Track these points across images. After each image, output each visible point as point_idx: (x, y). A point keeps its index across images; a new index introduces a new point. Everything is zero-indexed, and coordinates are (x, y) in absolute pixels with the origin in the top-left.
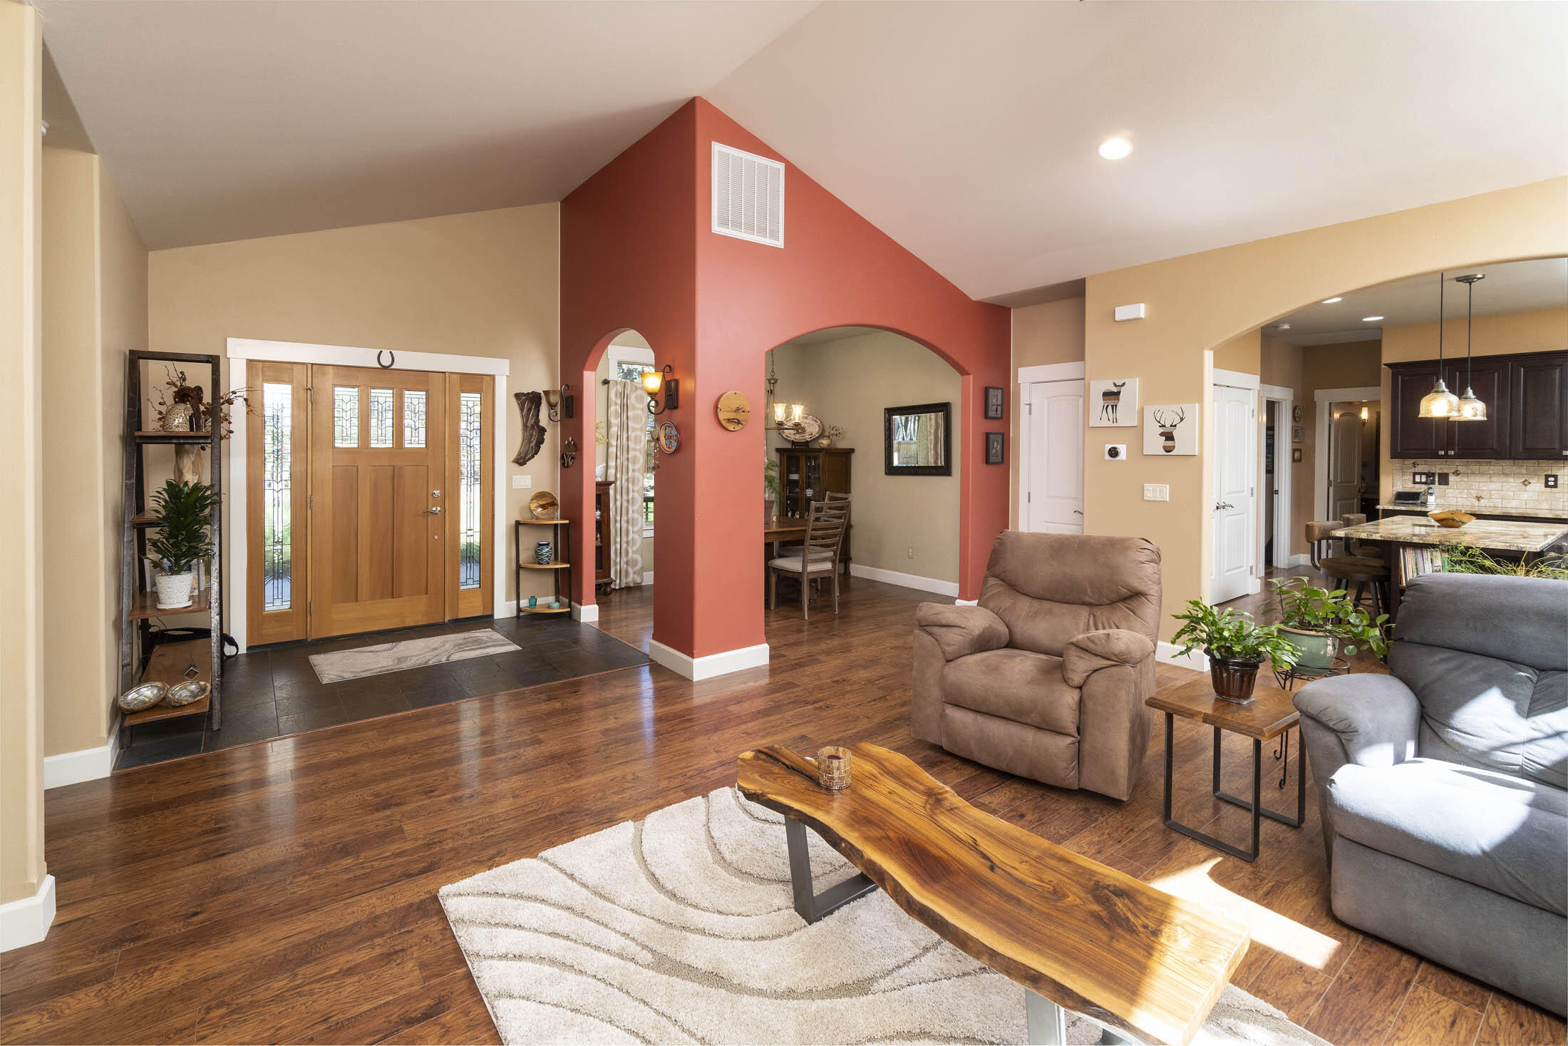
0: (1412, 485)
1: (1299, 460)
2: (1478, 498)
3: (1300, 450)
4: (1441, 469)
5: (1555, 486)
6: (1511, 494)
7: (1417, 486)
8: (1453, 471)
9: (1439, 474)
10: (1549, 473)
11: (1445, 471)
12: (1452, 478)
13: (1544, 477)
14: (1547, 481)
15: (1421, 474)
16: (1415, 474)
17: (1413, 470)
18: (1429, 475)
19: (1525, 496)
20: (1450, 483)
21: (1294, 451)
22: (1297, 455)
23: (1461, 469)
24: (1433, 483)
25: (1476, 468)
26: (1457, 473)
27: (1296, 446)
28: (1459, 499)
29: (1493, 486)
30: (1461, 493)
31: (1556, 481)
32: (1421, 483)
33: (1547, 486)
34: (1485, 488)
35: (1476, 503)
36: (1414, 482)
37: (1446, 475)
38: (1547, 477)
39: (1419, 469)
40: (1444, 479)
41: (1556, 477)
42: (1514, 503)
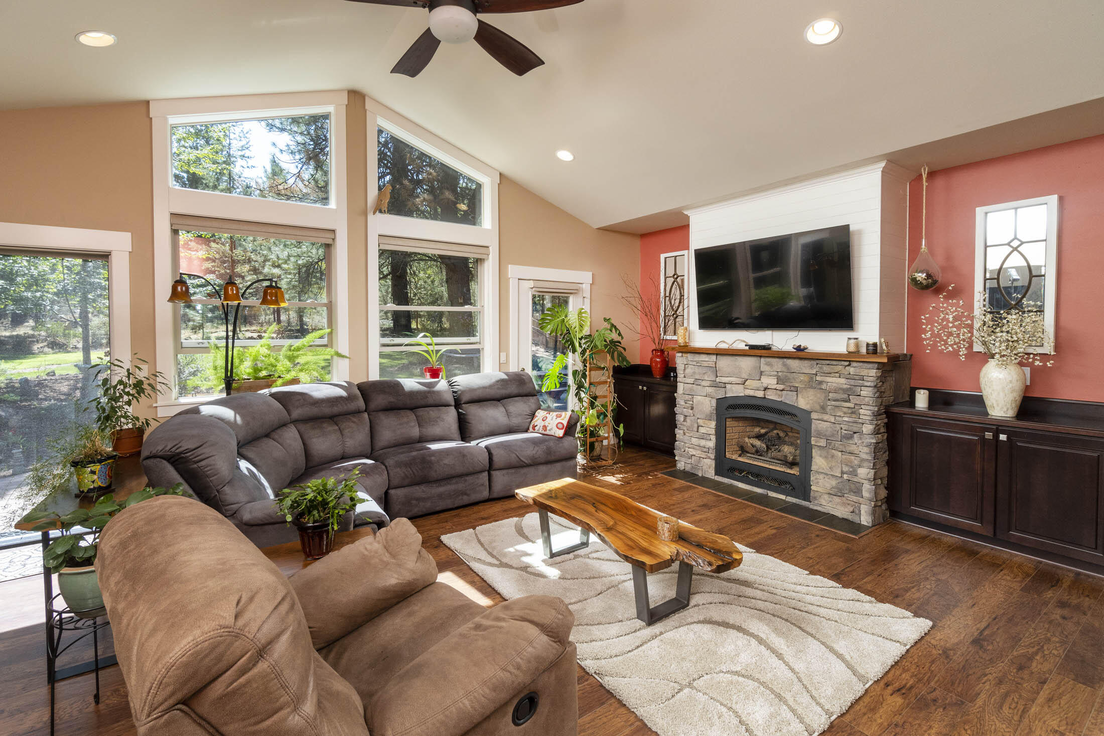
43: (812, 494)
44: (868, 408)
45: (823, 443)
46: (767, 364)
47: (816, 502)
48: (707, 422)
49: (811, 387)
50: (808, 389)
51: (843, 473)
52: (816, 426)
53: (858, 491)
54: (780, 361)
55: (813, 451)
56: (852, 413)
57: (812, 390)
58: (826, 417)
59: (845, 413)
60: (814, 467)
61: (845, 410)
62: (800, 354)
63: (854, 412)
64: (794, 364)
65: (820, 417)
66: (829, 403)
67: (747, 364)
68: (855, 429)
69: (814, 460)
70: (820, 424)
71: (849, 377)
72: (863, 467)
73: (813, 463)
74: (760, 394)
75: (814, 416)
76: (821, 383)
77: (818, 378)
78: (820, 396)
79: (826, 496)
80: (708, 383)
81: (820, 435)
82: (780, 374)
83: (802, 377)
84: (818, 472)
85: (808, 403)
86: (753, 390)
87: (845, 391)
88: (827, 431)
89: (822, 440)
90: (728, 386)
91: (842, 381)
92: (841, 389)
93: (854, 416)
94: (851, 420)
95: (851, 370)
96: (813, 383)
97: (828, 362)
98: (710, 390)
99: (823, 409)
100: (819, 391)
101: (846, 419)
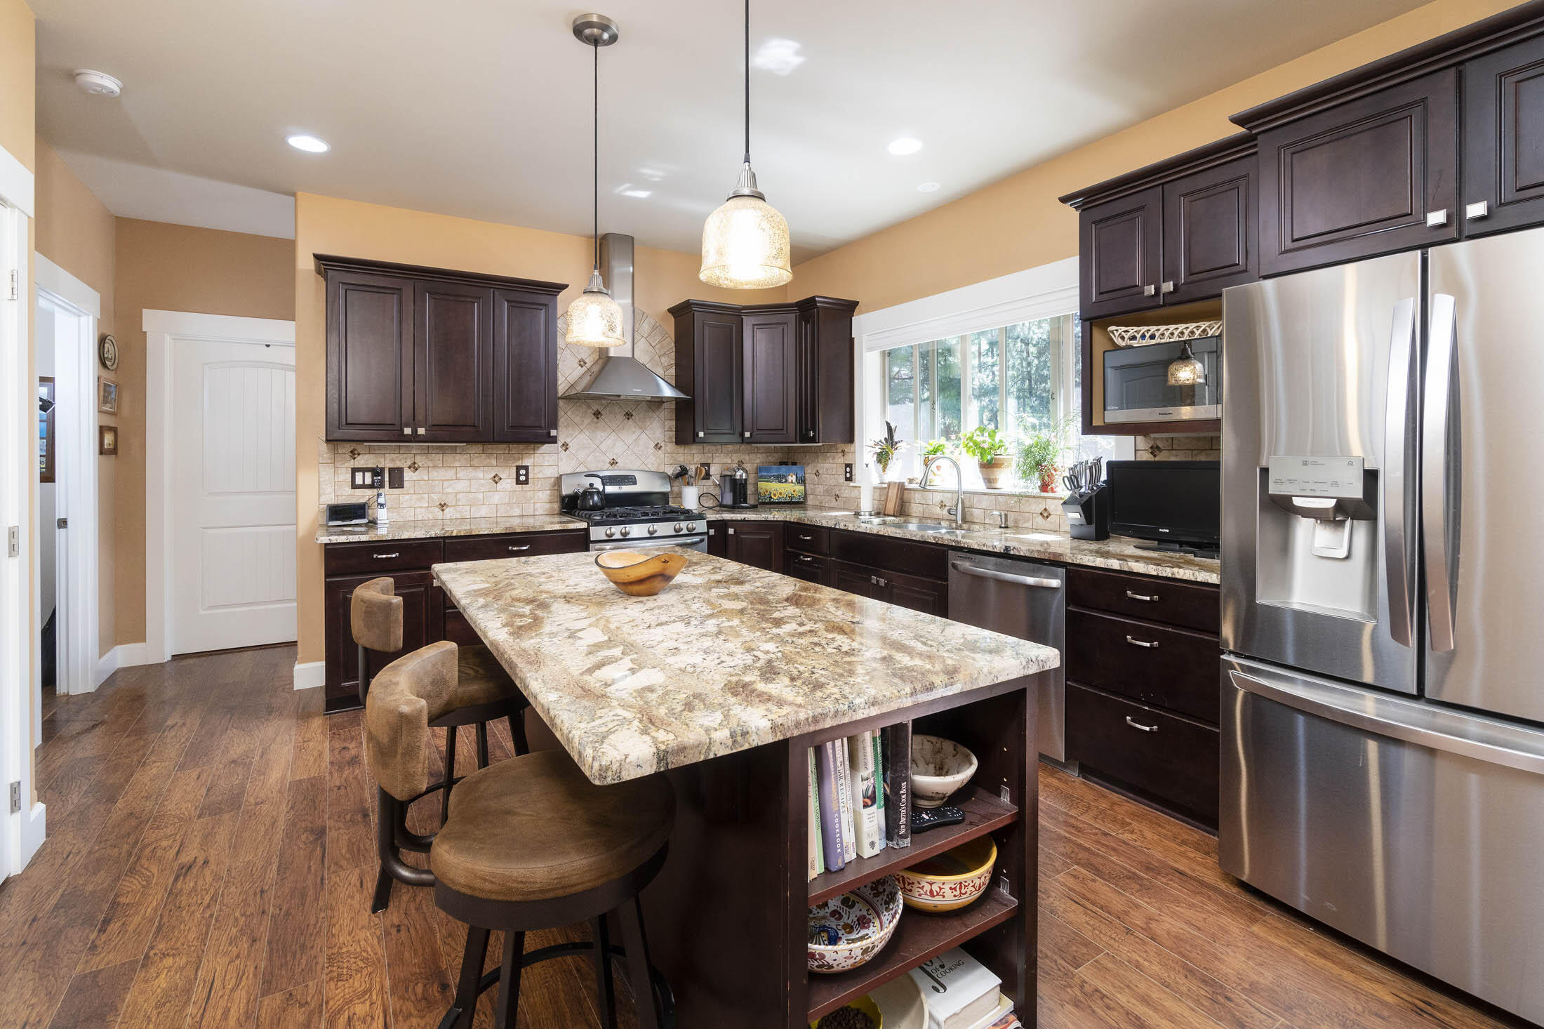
0: (348, 491)
1: (114, 451)
2: (443, 506)
3: (114, 430)
4: (393, 460)
5: (526, 482)
6: (480, 496)
7: (358, 492)
8: (409, 463)
9: (391, 470)
10: (520, 463)
11: (398, 464)
12: (408, 475)
13: (515, 468)
14: (518, 475)
15: (364, 470)
16: (354, 471)
17: (351, 464)
18: (377, 472)
19: (496, 498)
20: (406, 484)
21: (102, 430)
22: (108, 439)
23: (420, 460)
24: (382, 486)
25: (438, 458)
26: (413, 467)
27: (109, 421)
28: (418, 510)
29: (460, 486)
30: (419, 500)
31: (527, 475)
32: (363, 486)
33: (518, 482)
34: (450, 490)
35: (440, 515)
36: (354, 486)
37: (400, 471)
38: (519, 468)
39: (361, 462)
40: (397, 479)
41: (526, 468)
42: (483, 512)
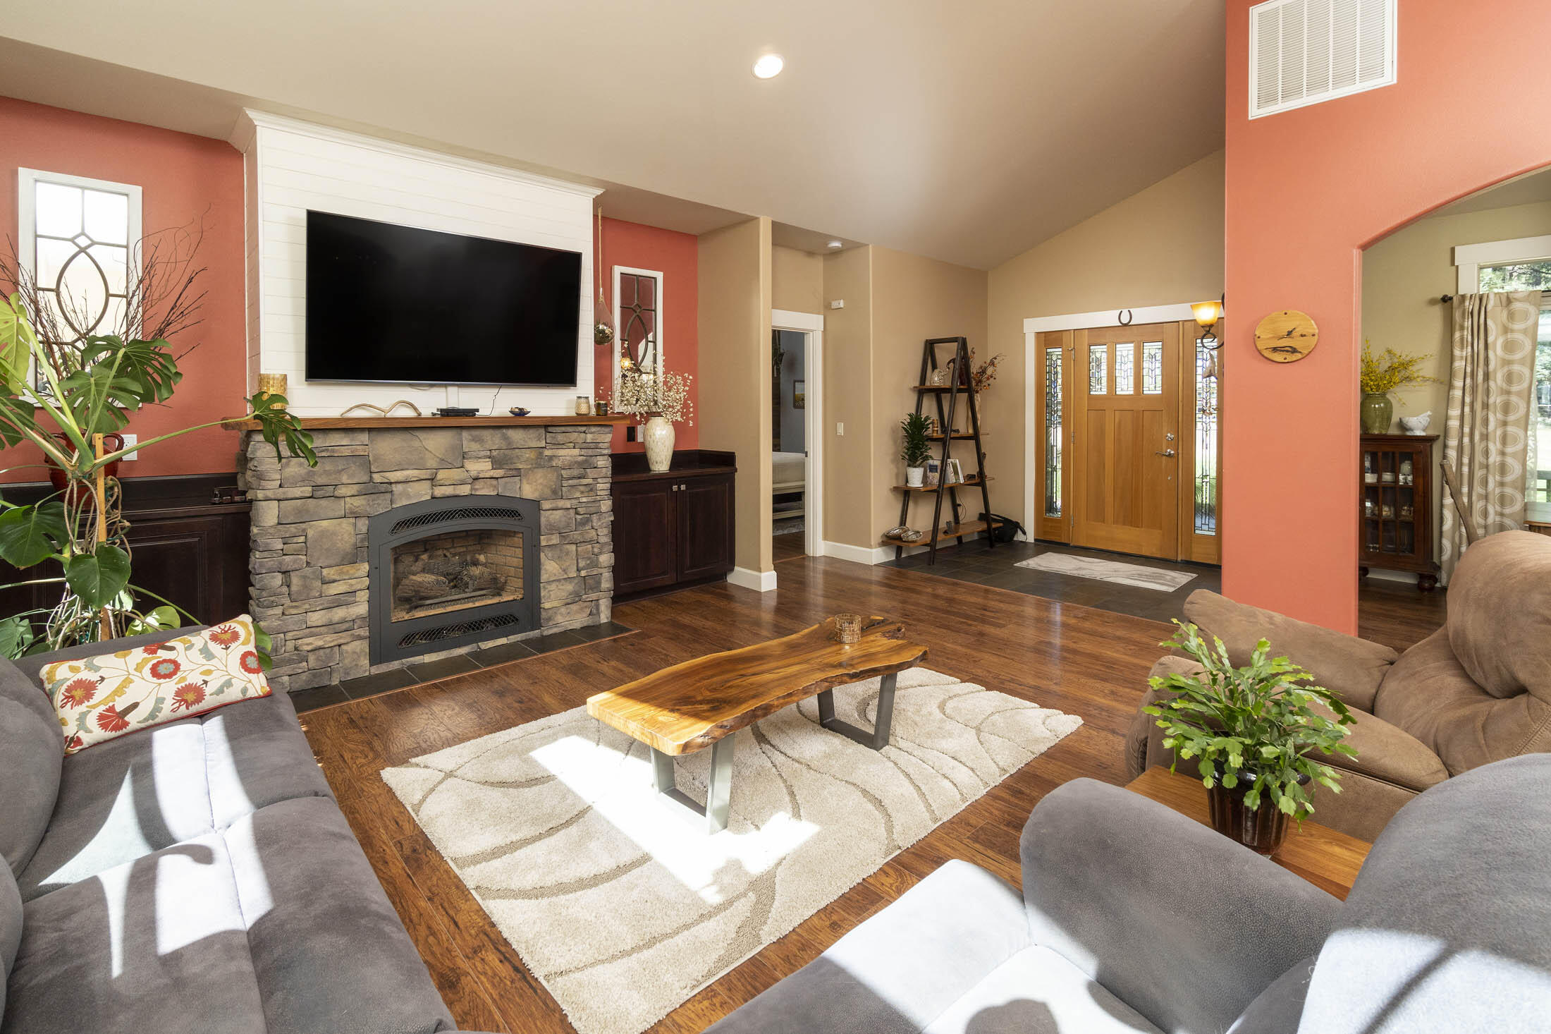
43: (544, 615)
44: (605, 480)
45: (555, 540)
46: (474, 440)
47: (551, 623)
48: (346, 568)
49: (540, 466)
50: (536, 470)
51: (578, 570)
52: (546, 518)
53: (596, 587)
54: (498, 433)
55: (542, 555)
56: (591, 490)
57: (540, 470)
58: (561, 503)
59: (582, 492)
60: (544, 577)
61: (582, 488)
62: (520, 421)
63: (591, 489)
64: (517, 436)
65: (554, 505)
66: (565, 483)
67: (436, 443)
68: (593, 510)
69: (543, 568)
70: (551, 516)
71: (585, 446)
72: (604, 553)
73: (543, 572)
74: (465, 490)
75: (546, 505)
76: (551, 458)
77: (547, 453)
78: (552, 476)
79: (563, 610)
80: (353, 490)
81: (553, 529)
82: (495, 453)
83: (528, 455)
84: (549, 582)
85: (536, 490)
86: (453, 484)
87: (580, 464)
88: (560, 521)
89: (554, 537)
90: (397, 489)
91: (576, 451)
92: (576, 462)
93: (591, 494)
94: (590, 499)
95: (589, 437)
96: (541, 462)
97: (563, 429)
98: (359, 502)
99: (556, 494)
100: (549, 469)
101: (584, 500)
